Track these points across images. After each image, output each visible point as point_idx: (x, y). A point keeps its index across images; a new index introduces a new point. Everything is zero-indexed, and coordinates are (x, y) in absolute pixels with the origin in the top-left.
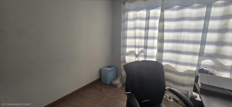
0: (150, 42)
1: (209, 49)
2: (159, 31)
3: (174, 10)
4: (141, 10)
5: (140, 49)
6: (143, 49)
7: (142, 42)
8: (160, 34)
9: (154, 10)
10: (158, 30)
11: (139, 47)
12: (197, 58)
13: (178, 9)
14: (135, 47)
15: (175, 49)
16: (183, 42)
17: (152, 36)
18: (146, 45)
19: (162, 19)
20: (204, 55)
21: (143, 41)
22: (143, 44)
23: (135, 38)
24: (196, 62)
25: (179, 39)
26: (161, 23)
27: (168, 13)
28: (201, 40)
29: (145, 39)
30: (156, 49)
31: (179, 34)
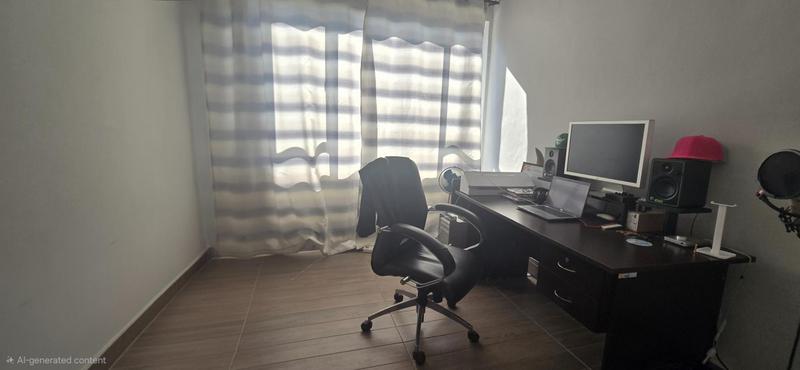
0: (345, 122)
1: (453, 133)
2: (363, 91)
3: (390, 44)
4: (312, 27)
5: (320, 141)
6: (325, 140)
7: (321, 121)
8: (367, 100)
9: (348, 35)
10: (359, 91)
11: (316, 134)
12: (436, 151)
13: (399, 45)
14: (304, 134)
15: (399, 137)
16: (412, 119)
17: (347, 104)
18: (332, 129)
19: (368, 64)
20: (446, 146)
21: (322, 117)
22: (323, 127)
23: (302, 107)
24: (436, 161)
25: (405, 113)
26: (367, 74)
27: (380, 51)
28: (439, 116)
29: (327, 112)
30: (358, 138)
31: (404, 102)
